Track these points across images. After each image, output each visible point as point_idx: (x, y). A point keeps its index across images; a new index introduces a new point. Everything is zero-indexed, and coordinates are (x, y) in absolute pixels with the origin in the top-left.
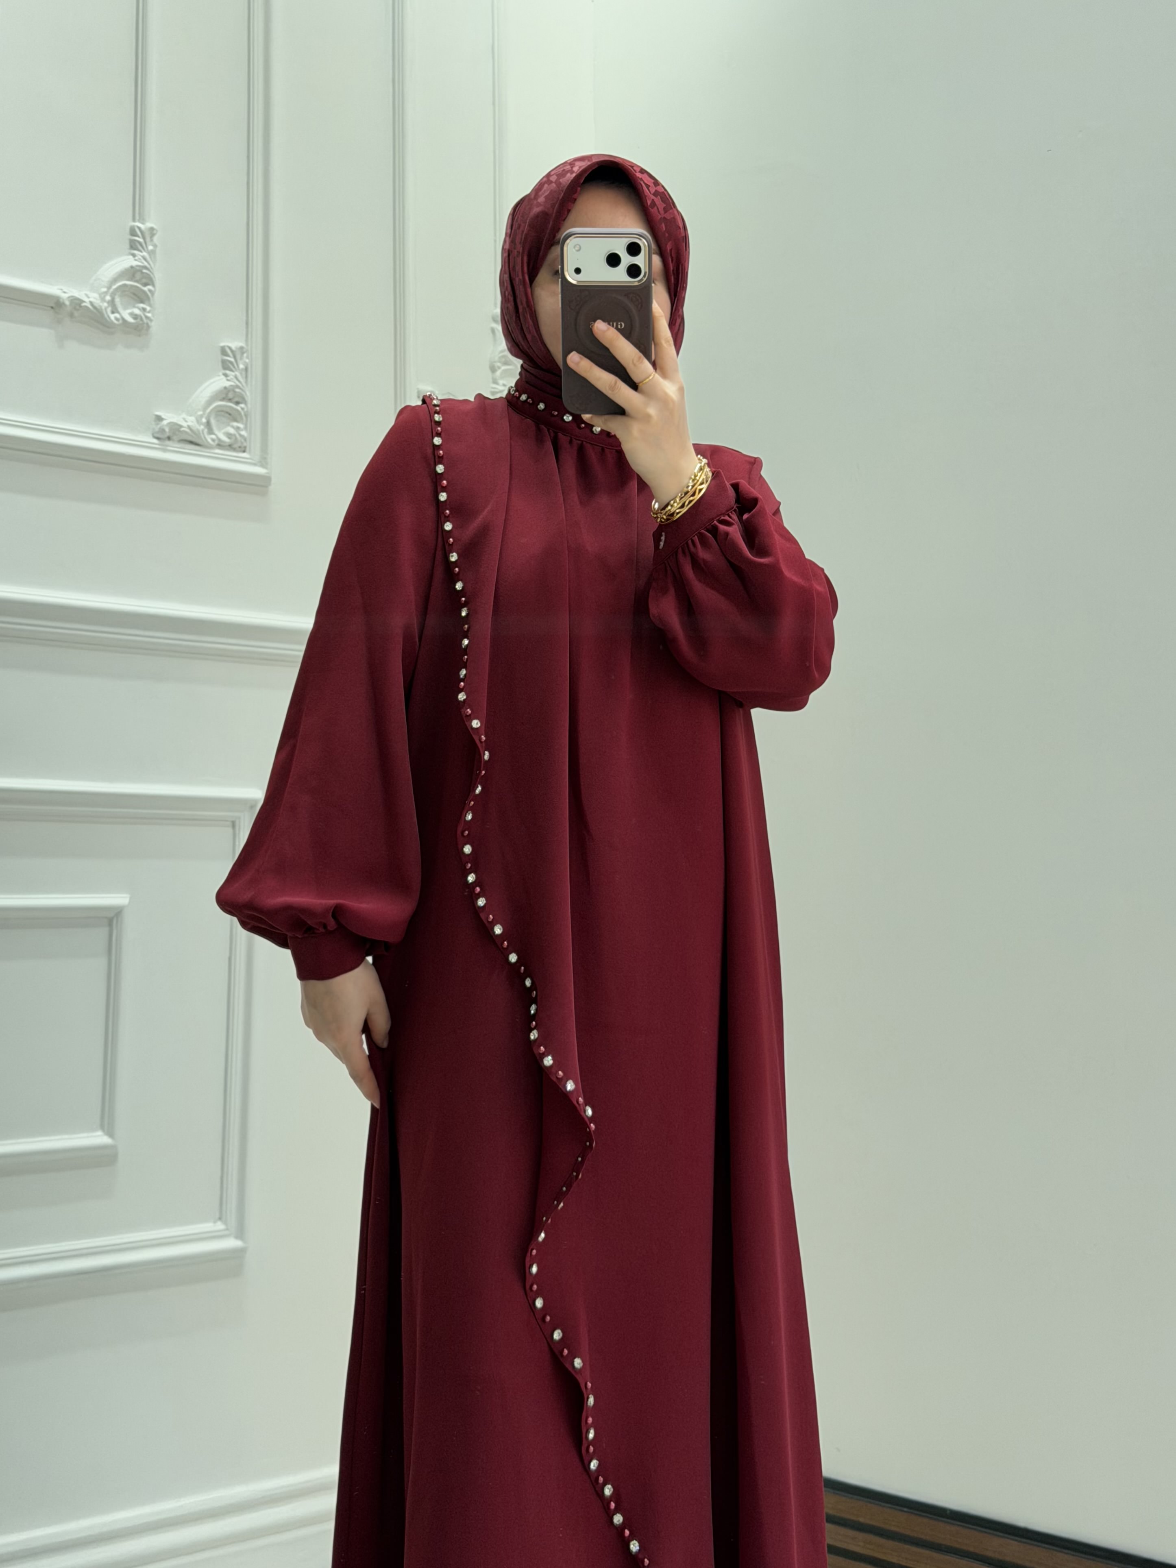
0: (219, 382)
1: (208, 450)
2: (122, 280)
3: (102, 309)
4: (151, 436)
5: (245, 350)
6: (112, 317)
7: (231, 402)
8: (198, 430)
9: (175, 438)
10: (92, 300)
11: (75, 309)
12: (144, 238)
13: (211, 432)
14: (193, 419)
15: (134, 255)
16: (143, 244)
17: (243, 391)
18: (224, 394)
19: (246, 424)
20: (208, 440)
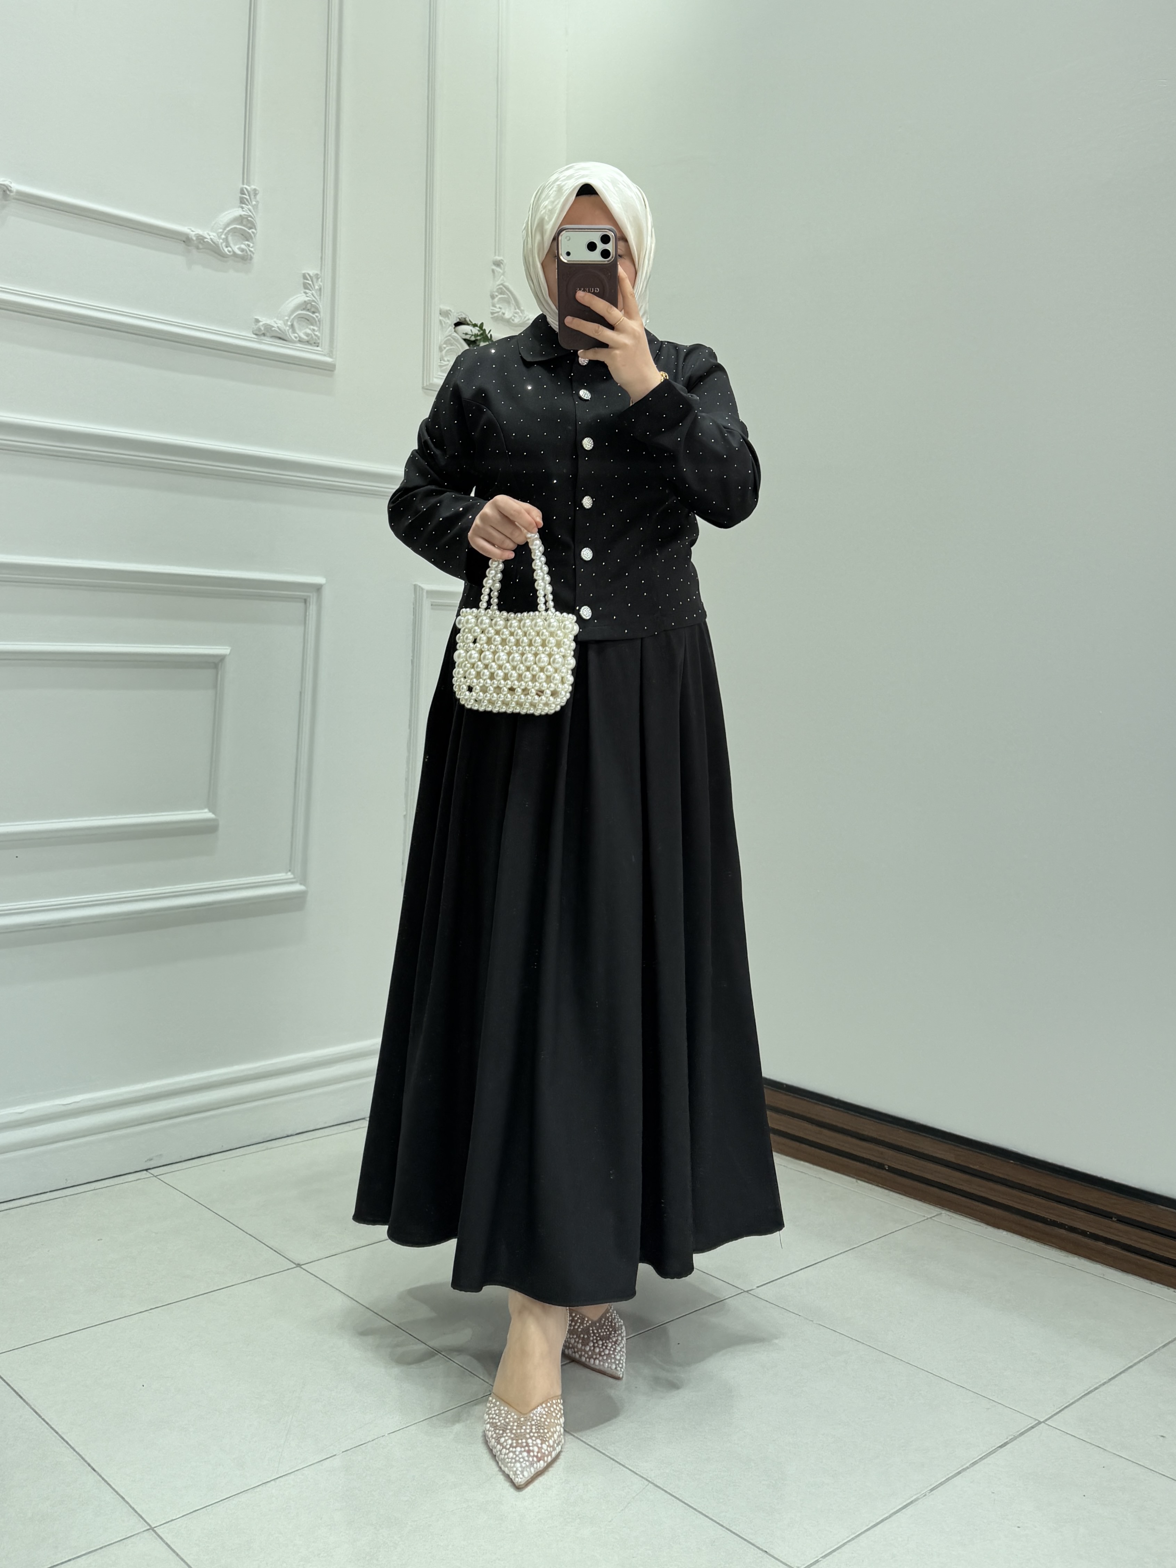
0: (301, 297)
1: (290, 344)
2: (234, 225)
3: (218, 244)
4: (251, 332)
5: (319, 277)
6: (226, 250)
7: (310, 312)
8: (285, 330)
9: (268, 334)
10: (212, 237)
11: (200, 242)
12: (249, 196)
13: (294, 331)
14: (281, 322)
15: (242, 208)
16: (249, 200)
17: (317, 304)
18: (305, 306)
19: (319, 328)
20: (291, 337)
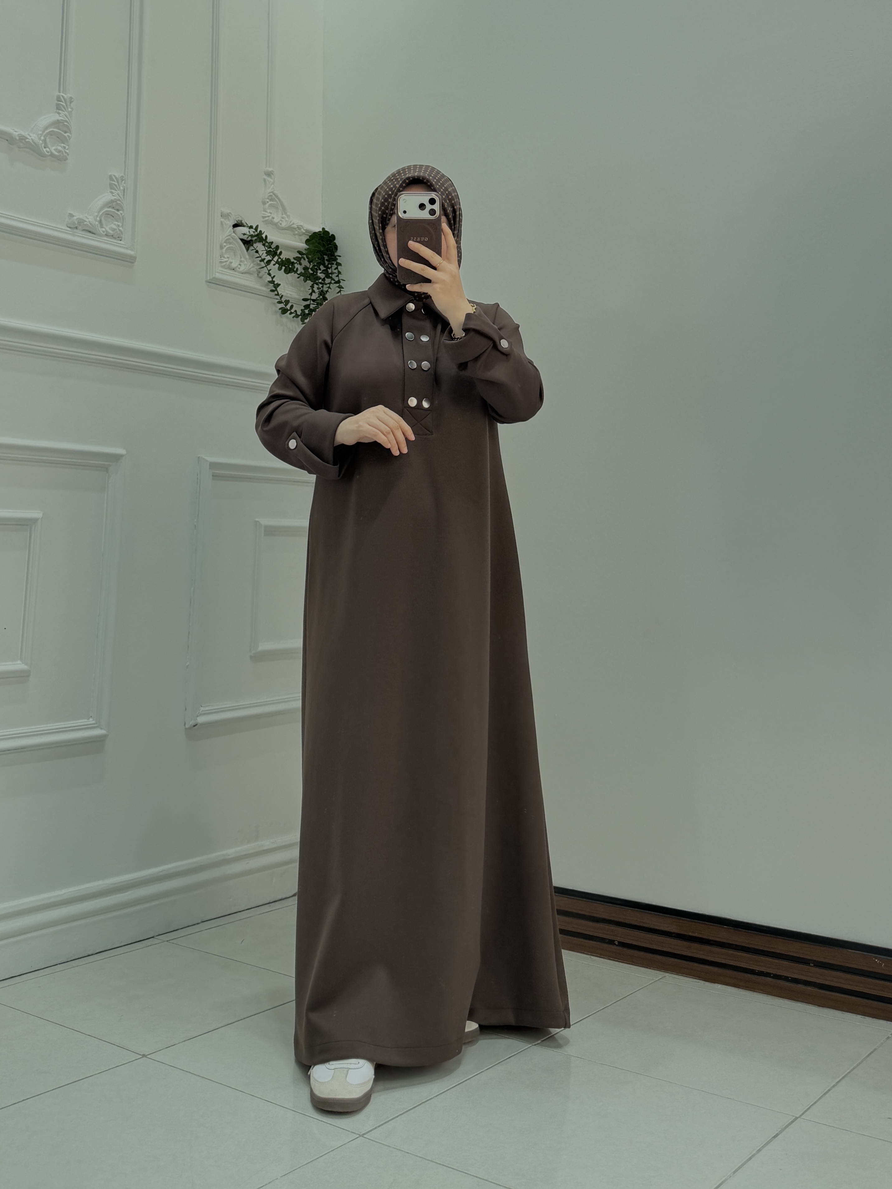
0: (107, 197)
1: (99, 237)
2: (51, 128)
3: (38, 144)
4: (66, 226)
5: (124, 178)
6: (45, 150)
7: (115, 209)
8: (95, 224)
9: (80, 228)
10: (33, 138)
11: (22, 142)
12: (66, 103)
13: (102, 227)
14: (92, 217)
15: (59, 114)
16: (65, 106)
17: (122, 203)
18: (110, 204)
19: (123, 224)
20: (100, 231)
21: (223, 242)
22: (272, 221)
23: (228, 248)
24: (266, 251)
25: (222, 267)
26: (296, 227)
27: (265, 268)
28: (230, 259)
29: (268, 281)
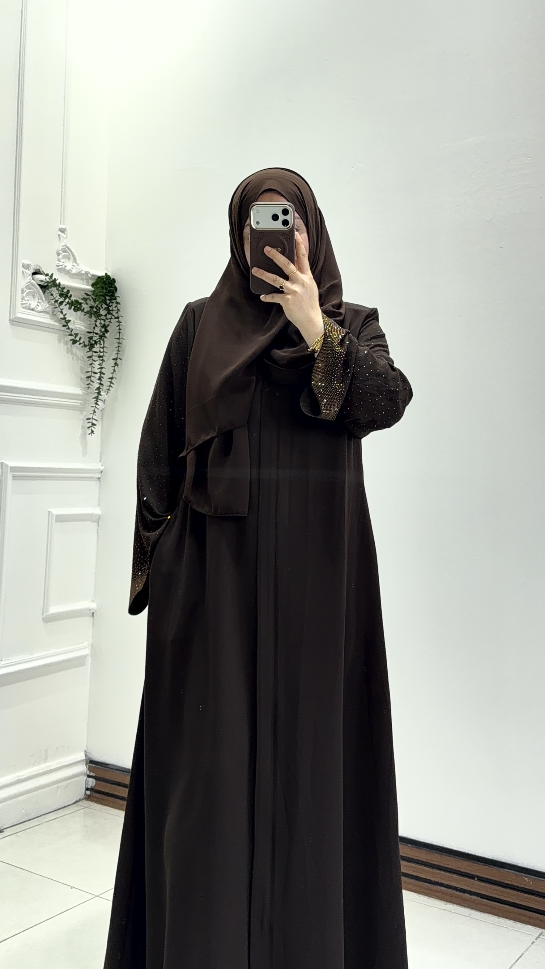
21: (24, 287)
22: (64, 268)
23: (28, 292)
24: (58, 295)
25: (24, 308)
26: (84, 273)
27: (59, 308)
28: (30, 301)
29: (61, 318)
